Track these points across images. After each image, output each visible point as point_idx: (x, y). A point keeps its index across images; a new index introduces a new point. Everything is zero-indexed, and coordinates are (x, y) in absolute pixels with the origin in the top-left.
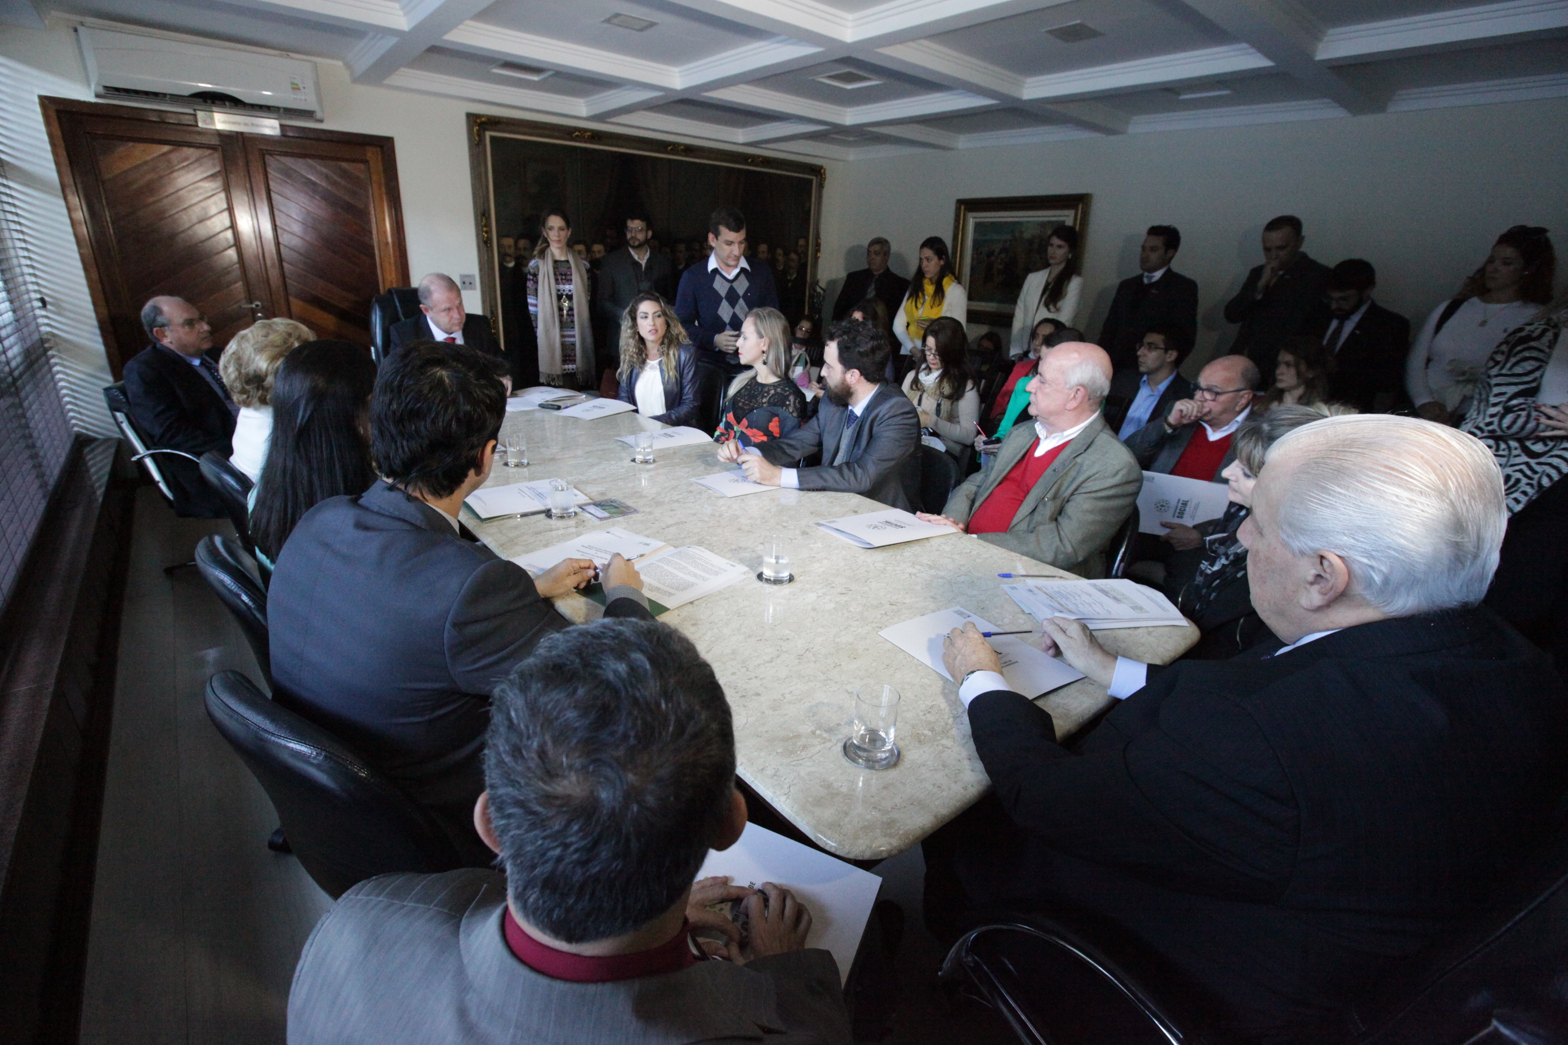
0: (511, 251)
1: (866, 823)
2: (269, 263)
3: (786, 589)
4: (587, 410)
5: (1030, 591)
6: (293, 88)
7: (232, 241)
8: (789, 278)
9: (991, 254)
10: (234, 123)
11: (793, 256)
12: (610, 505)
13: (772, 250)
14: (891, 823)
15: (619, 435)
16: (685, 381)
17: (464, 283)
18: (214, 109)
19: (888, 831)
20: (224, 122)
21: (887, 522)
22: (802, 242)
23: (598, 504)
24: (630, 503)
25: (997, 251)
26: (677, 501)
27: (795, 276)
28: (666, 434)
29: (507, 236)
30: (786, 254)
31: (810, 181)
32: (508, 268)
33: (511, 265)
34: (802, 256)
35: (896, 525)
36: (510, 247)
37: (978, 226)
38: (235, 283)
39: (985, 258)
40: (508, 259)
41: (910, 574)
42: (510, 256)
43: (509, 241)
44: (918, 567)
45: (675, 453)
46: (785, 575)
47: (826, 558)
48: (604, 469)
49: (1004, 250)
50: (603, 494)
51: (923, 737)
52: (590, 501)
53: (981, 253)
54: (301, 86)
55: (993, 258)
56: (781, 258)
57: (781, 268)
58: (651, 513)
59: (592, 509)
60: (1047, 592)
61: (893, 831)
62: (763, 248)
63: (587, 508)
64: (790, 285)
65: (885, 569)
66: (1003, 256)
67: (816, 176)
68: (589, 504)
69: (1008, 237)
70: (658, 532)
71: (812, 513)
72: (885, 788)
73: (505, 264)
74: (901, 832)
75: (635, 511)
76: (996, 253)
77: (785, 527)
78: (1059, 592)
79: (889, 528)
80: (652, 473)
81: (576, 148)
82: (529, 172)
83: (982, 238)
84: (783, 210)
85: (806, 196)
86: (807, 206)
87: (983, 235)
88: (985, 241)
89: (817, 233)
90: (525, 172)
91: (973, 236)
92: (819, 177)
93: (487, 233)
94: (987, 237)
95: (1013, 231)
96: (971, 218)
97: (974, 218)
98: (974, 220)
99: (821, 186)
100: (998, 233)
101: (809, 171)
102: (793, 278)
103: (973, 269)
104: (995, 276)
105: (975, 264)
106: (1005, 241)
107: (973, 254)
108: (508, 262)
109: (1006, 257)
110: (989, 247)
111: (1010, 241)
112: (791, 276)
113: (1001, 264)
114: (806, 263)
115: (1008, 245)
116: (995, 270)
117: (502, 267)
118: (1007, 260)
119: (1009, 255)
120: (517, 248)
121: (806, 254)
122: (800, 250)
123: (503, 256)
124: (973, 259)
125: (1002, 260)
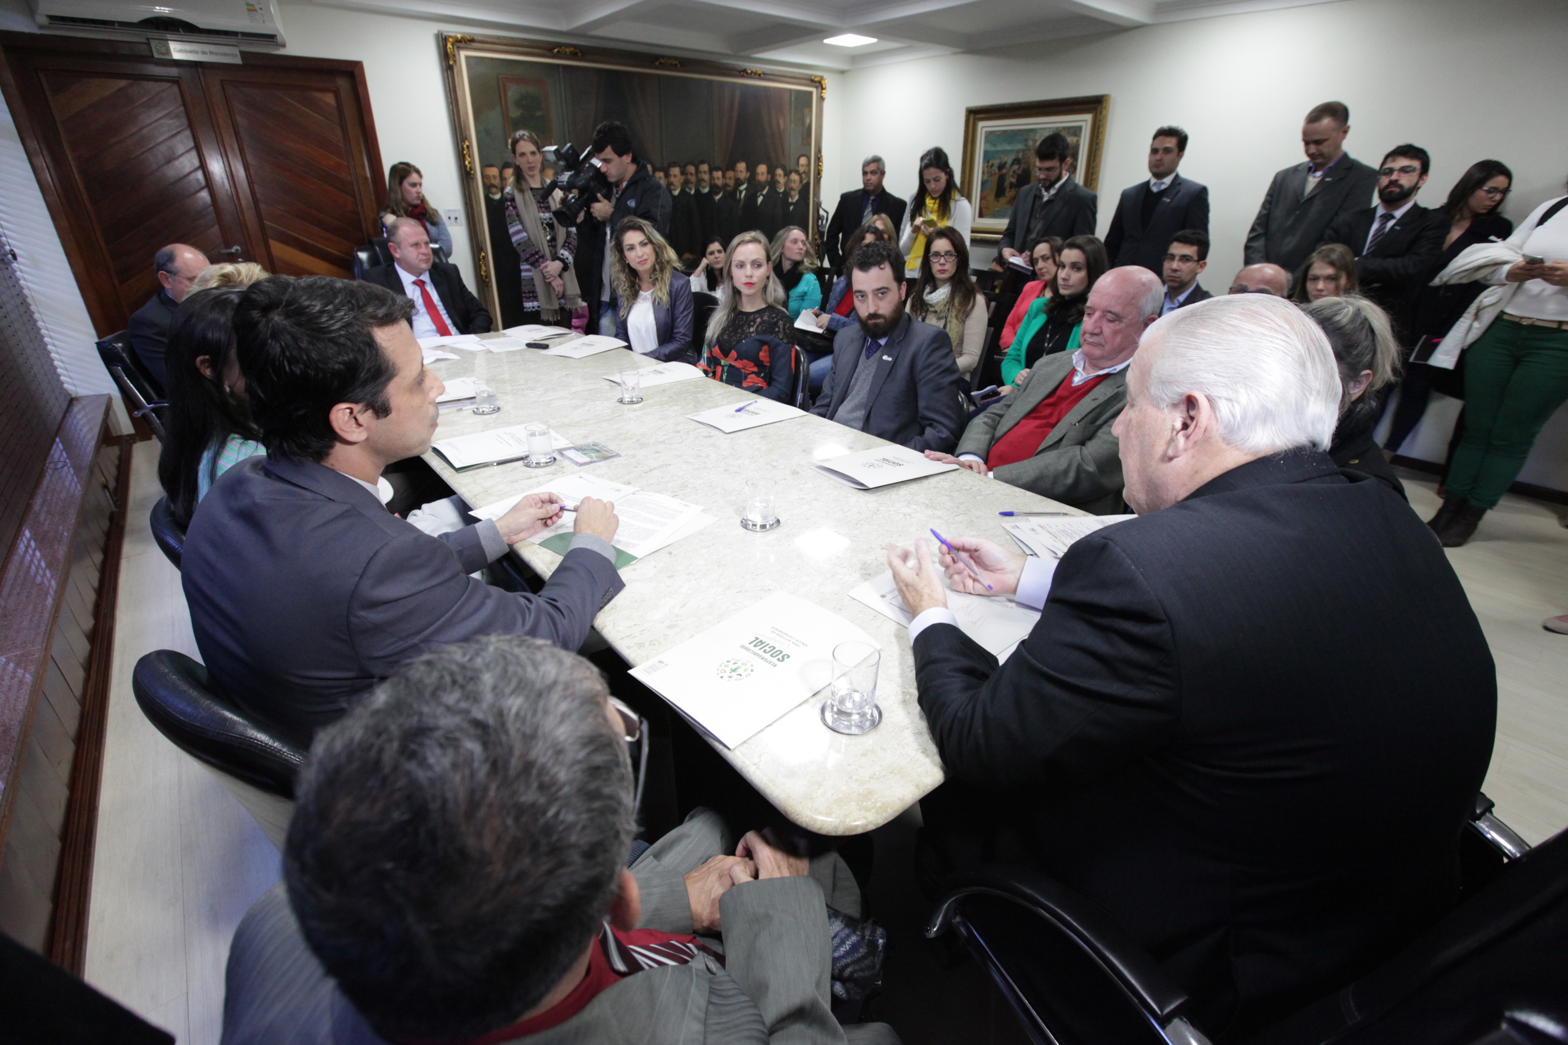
0: (497, 182)
1: (841, 795)
2: (243, 202)
3: (771, 536)
4: (576, 348)
5: (1033, 530)
6: (249, 10)
7: (203, 182)
8: (790, 200)
9: (1001, 167)
10: (191, 52)
11: (794, 177)
12: (592, 449)
13: (771, 171)
14: (868, 795)
15: (607, 374)
16: (677, 312)
18: (169, 37)
19: (864, 804)
20: (181, 51)
21: (884, 459)
22: (803, 161)
23: (579, 449)
24: (612, 447)
25: (1010, 161)
26: (663, 442)
27: (797, 198)
28: (656, 371)
29: (491, 166)
30: (787, 174)
31: (811, 93)
32: (493, 200)
33: (496, 196)
34: (804, 176)
35: (894, 463)
36: (494, 177)
37: (990, 136)
38: (212, 226)
39: (997, 171)
40: (494, 190)
41: (905, 515)
42: (495, 186)
43: (494, 171)
44: (914, 507)
45: (664, 391)
46: (771, 520)
47: (815, 500)
48: (589, 410)
49: (1017, 161)
50: (585, 437)
51: (908, 696)
52: (571, 445)
53: (992, 166)
54: (257, 7)
55: (1004, 171)
56: (782, 180)
57: (782, 190)
58: (634, 456)
59: (571, 454)
60: (1051, 531)
61: (869, 803)
62: (762, 169)
63: (566, 453)
64: (791, 208)
65: (878, 510)
66: (1016, 167)
67: (817, 87)
68: (570, 448)
69: (1020, 146)
70: (640, 477)
71: (804, 451)
72: (864, 755)
73: (491, 196)
74: (878, 805)
75: (618, 455)
76: (1008, 165)
77: (774, 466)
78: (1064, 531)
79: (886, 466)
80: (639, 413)
81: (558, 66)
82: (509, 94)
83: (993, 149)
84: (782, 126)
85: (806, 110)
86: (808, 121)
87: (994, 145)
88: (997, 152)
89: (819, 151)
90: (505, 95)
91: (985, 147)
92: (820, 89)
93: (470, 163)
94: (999, 148)
95: (1026, 140)
96: (982, 127)
97: (984, 127)
98: (984, 130)
99: (822, 99)
100: (1010, 143)
101: (808, 82)
102: (794, 201)
103: (983, 183)
104: (1008, 190)
105: (986, 177)
106: (1018, 152)
107: (983, 167)
108: (494, 194)
109: (1018, 169)
110: (1000, 159)
111: (1023, 151)
112: (792, 199)
113: (1013, 177)
114: (808, 183)
115: (1020, 155)
116: (1007, 183)
117: (488, 200)
118: (1019, 172)
119: (1022, 166)
120: (503, 178)
121: (808, 174)
122: (801, 169)
123: (488, 188)
124: (983, 173)
125: (1014, 172)
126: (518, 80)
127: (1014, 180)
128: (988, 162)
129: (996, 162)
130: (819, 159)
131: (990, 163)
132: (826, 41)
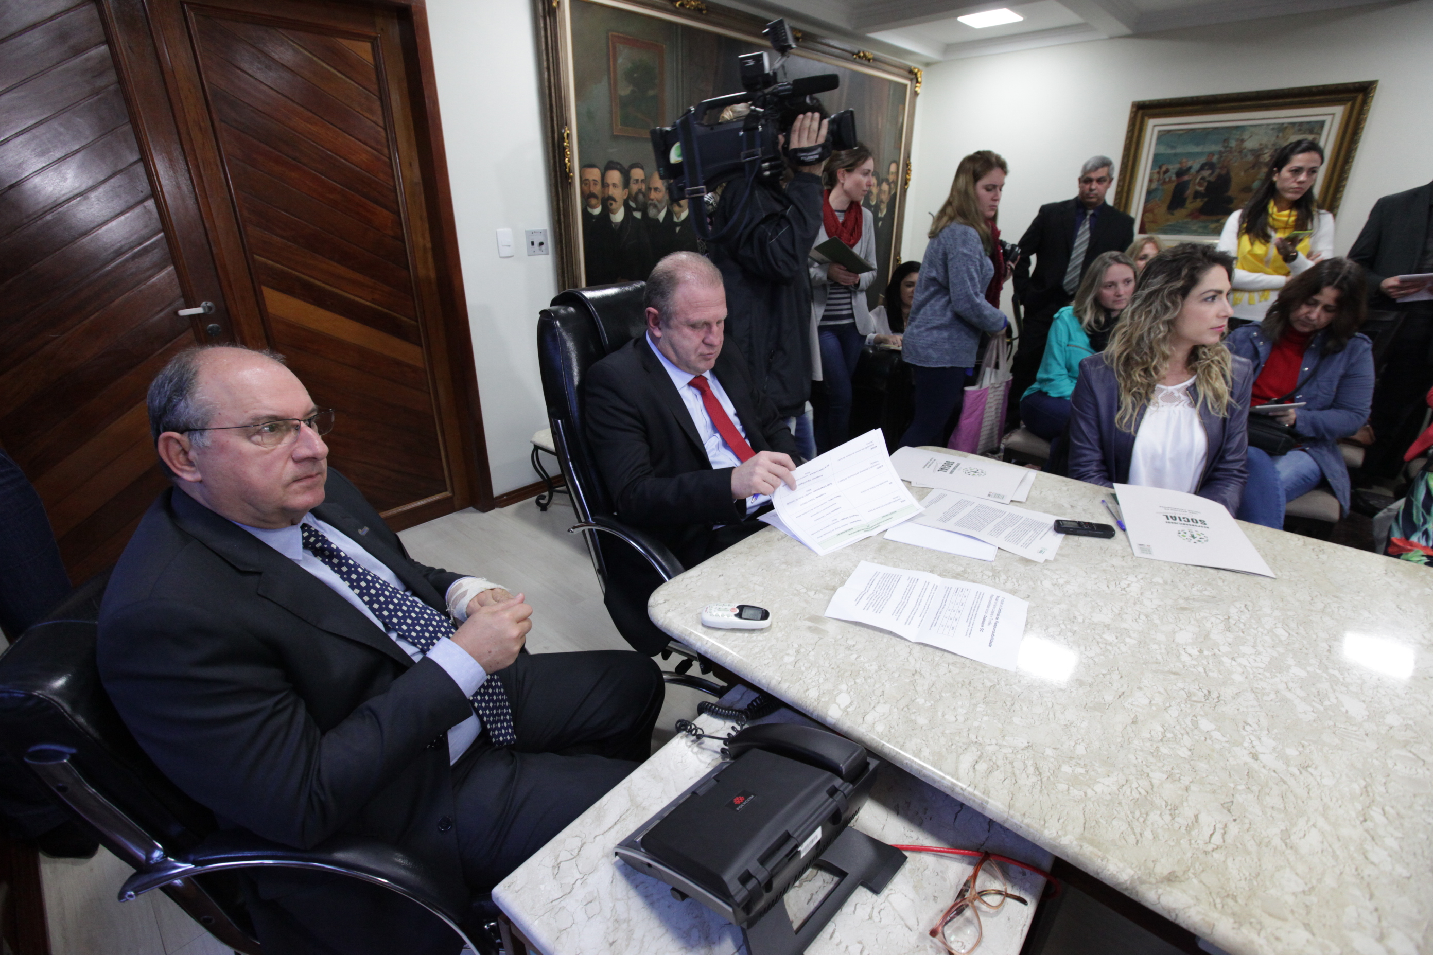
0: (597, 189)
9: (1180, 174)
11: (885, 187)
17: (533, 244)
22: (893, 168)
25: (1196, 166)
27: (885, 212)
29: (592, 166)
30: (880, 183)
31: (906, 86)
32: (591, 215)
33: (597, 211)
36: (597, 182)
37: (1164, 137)
39: (1174, 178)
40: (594, 200)
42: (594, 196)
43: (595, 175)
49: (1209, 165)
53: (1167, 171)
55: (1186, 178)
56: (875, 191)
57: (874, 203)
64: (880, 224)
66: (1206, 173)
67: (911, 80)
69: (1217, 147)
73: (590, 210)
76: (1193, 171)
81: (677, 25)
82: (620, 60)
83: (1169, 151)
84: (880, 126)
85: (901, 107)
86: (901, 120)
87: (1173, 147)
88: (1175, 155)
89: (908, 156)
90: (615, 60)
91: (1156, 149)
92: (914, 81)
93: (569, 161)
94: (1180, 150)
95: (1226, 140)
96: (1155, 126)
97: (1154, 127)
98: (1157, 129)
99: (916, 94)
100: (1198, 144)
101: (906, 73)
102: (883, 216)
103: (1149, 193)
104: (1189, 200)
105: (1154, 186)
106: (1212, 154)
107: (1151, 174)
108: (594, 207)
109: (1211, 175)
110: (1181, 163)
111: (1220, 153)
112: (881, 214)
113: (1200, 184)
114: (895, 194)
115: (1215, 159)
116: (1189, 192)
117: (586, 215)
118: (1212, 179)
119: (1217, 172)
120: (605, 185)
121: (896, 183)
122: (891, 178)
123: (587, 197)
124: (1151, 181)
125: (1203, 178)
126: (631, 42)
127: (1201, 189)
128: (1160, 167)
129: (1174, 167)
130: (907, 165)
131: (1164, 169)
132: (961, 19)
